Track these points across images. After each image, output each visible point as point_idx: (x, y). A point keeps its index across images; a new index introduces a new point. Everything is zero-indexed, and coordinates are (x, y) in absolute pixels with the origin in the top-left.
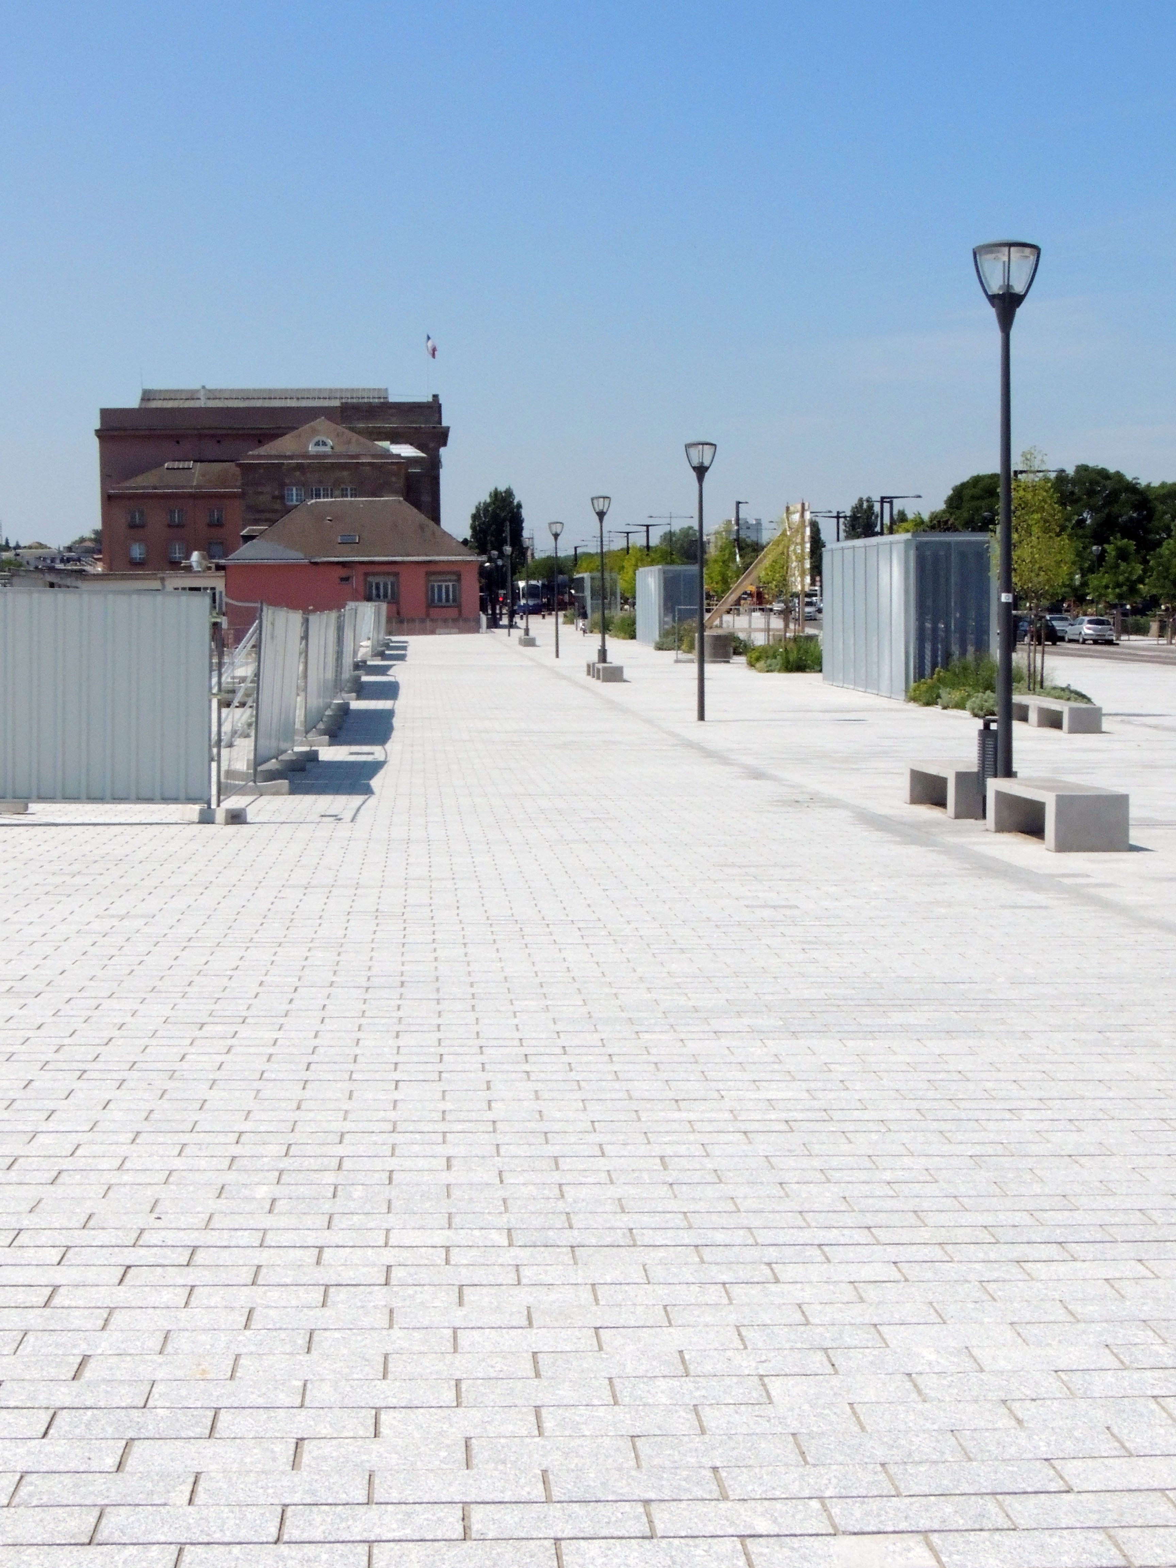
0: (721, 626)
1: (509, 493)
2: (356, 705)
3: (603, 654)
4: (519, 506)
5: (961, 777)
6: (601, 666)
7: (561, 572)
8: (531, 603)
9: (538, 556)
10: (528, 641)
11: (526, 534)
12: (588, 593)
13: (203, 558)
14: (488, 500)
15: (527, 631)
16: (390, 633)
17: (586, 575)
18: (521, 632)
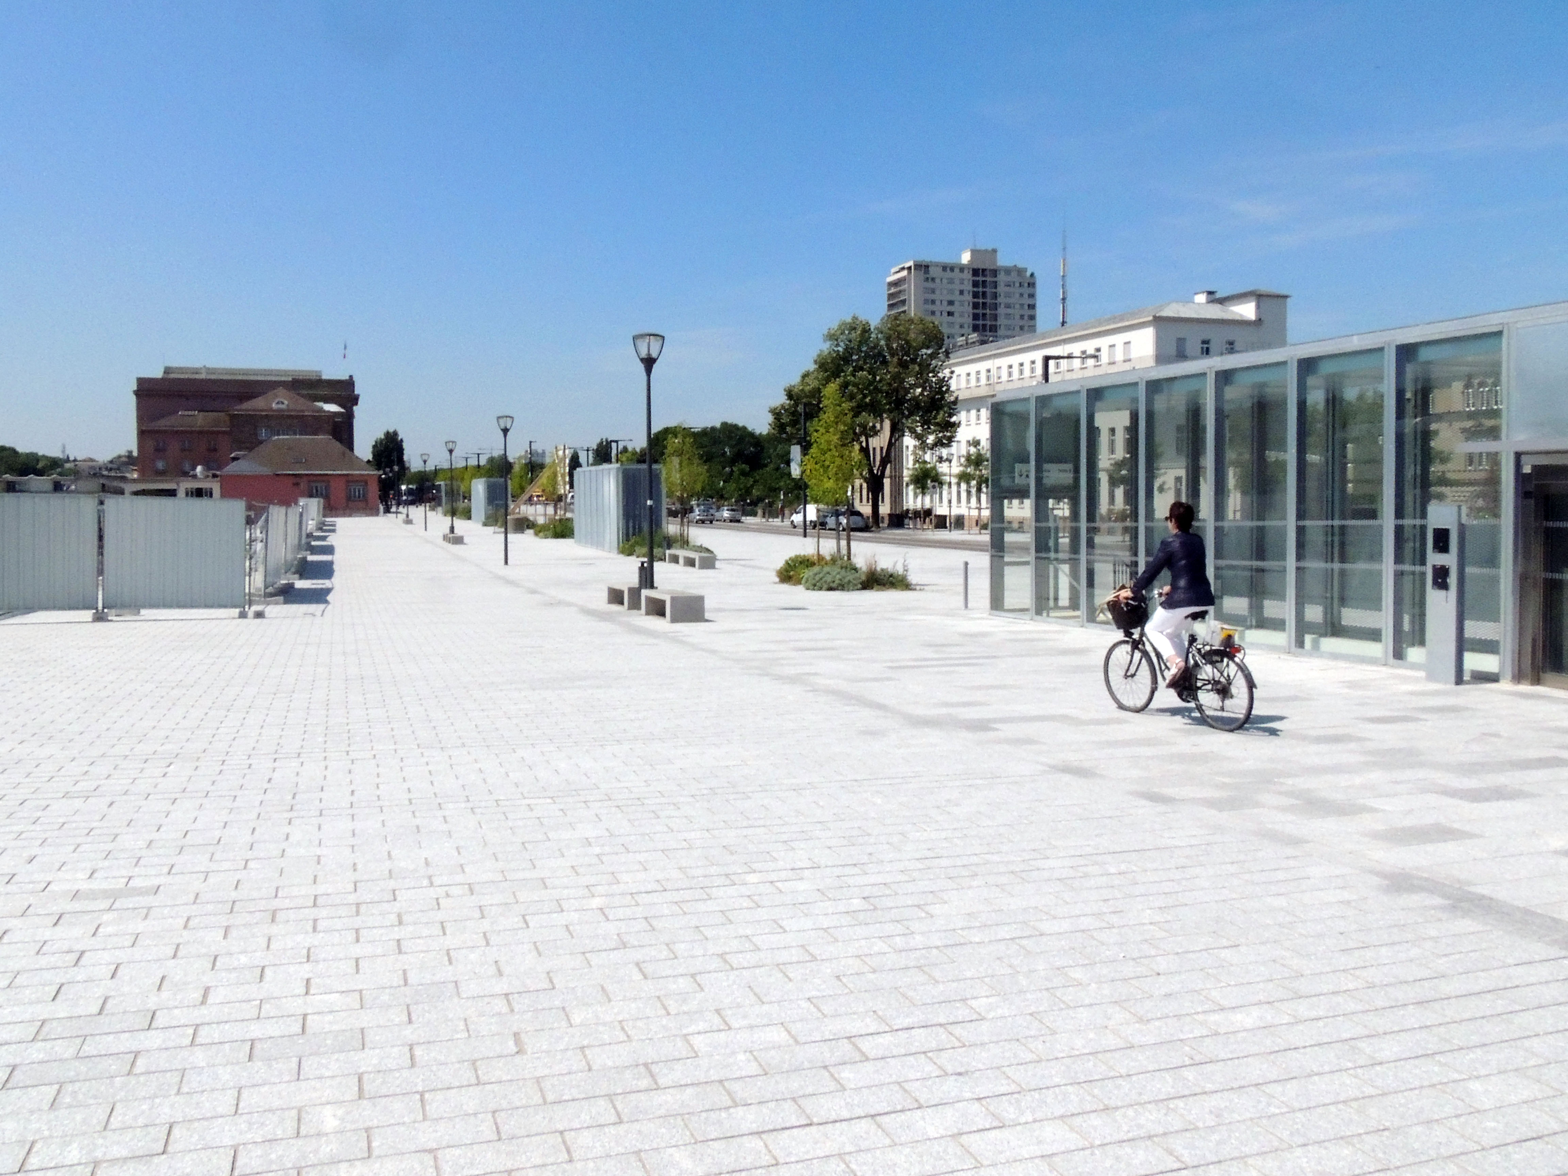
0: (519, 513)
1: (395, 434)
2: (310, 558)
3: (452, 529)
4: (402, 440)
5: (631, 590)
6: (451, 535)
7: (427, 480)
8: (410, 498)
9: (412, 470)
10: (408, 521)
11: (405, 458)
12: (443, 494)
13: (204, 470)
14: (383, 437)
15: (407, 516)
16: (324, 516)
17: (442, 483)
18: (404, 516)
